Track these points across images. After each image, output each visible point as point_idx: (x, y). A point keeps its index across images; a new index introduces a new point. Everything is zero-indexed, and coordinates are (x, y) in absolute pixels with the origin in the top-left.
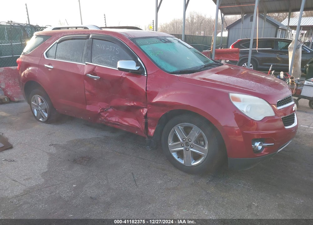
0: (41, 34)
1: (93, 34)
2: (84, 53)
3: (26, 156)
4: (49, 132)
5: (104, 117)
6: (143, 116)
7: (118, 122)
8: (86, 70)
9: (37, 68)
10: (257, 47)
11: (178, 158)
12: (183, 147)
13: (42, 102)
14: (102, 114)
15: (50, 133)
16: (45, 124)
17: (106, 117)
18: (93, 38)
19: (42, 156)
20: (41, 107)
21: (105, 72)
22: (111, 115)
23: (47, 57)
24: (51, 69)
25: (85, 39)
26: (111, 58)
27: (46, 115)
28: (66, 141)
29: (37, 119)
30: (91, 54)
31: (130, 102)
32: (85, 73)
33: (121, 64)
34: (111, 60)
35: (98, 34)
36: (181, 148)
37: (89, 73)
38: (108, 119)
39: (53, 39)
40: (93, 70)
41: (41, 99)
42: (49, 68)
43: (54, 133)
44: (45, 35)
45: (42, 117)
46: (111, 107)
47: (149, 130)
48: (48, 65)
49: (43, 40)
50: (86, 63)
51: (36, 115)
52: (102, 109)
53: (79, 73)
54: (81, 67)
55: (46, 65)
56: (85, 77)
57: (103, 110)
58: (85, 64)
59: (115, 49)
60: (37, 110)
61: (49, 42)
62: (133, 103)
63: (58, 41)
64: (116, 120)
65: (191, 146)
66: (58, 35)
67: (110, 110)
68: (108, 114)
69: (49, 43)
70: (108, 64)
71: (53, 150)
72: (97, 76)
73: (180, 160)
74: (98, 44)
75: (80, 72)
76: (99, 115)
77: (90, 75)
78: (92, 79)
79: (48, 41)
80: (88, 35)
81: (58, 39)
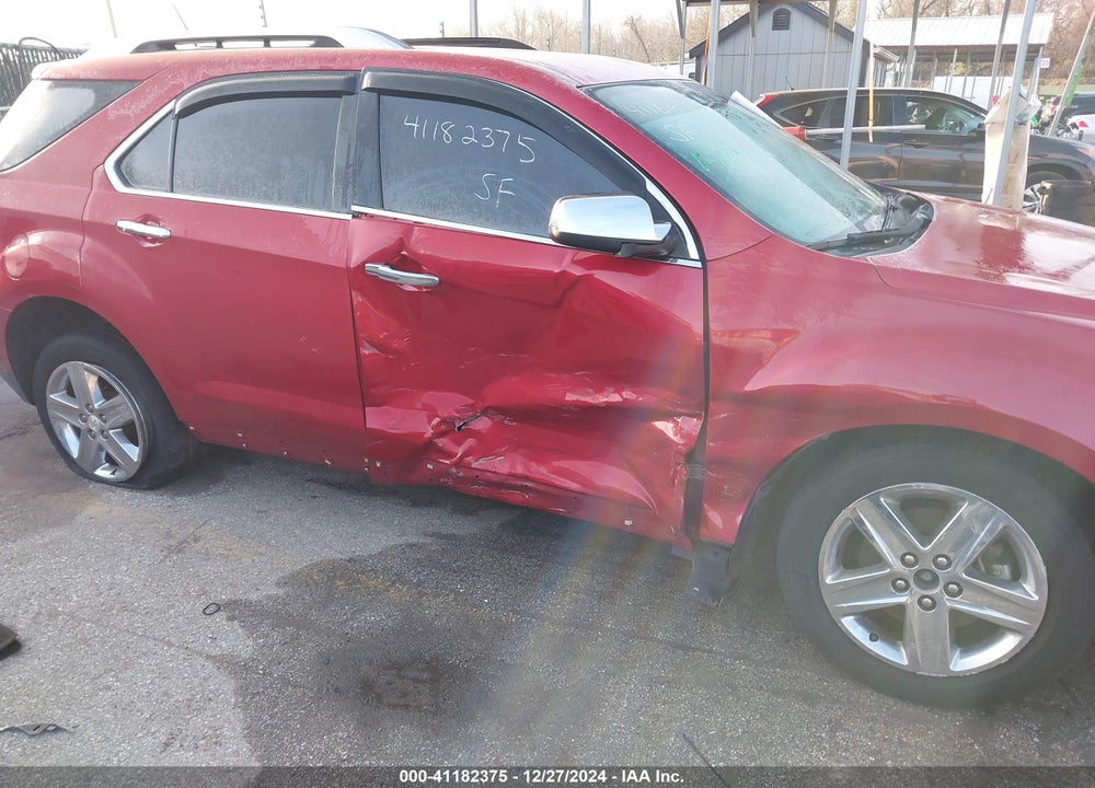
0: (74, 74)
1: (379, 70)
2: (338, 160)
3: (108, 688)
4: (169, 535)
5: (450, 455)
6: (678, 452)
7: (527, 478)
8: (360, 245)
9: (77, 238)
10: (871, 123)
11: (873, 638)
12: (901, 590)
13: (107, 391)
14: (441, 442)
15: (173, 542)
16: (127, 494)
17: (465, 455)
18: (379, 91)
19: (196, 681)
20: (100, 416)
21: (468, 256)
22: (486, 446)
23: (126, 183)
24: (155, 239)
25: (337, 94)
26: (493, 184)
27: (133, 452)
28: (274, 578)
29: (81, 471)
30: (376, 169)
31: (599, 390)
32: (355, 261)
33: (571, 216)
34: (494, 194)
35: (408, 71)
36: (891, 595)
37: (376, 258)
38: (475, 465)
39: (151, 97)
40: (401, 244)
41: (101, 382)
42: (144, 237)
43: (196, 540)
44: (102, 77)
45: (109, 459)
46: (485, 412)
47: (709, 514)
48: (135, 221)
49: (97, 102)
50: (355, 208)
51: (75, 453)
52: (443, 421)
53: (323, 260)
54: (331, 226)
55: (125, 225)
56: (358, 277)
57: (449, 429)
58: (349, 217)
59: (513, 140)
60: (77, 431)
61: (132, 110)
62: (619, 391)
63: (178, 105)
64: (513, 466)
65: (946, 588)
66: (174, 77)
67: (482, 424)
68: (470, 442)
69: (129, 117)
70: (480, 215)
71: (236, 640)
72: (422, 273)
73: (880, 649)
74: (412, 120)
75: (330, 256)
76: (427, 448)
77: (387, 270)
78: (391, 287)
79: (122, 104)
80: (351, 75)
81: (177, 97)
